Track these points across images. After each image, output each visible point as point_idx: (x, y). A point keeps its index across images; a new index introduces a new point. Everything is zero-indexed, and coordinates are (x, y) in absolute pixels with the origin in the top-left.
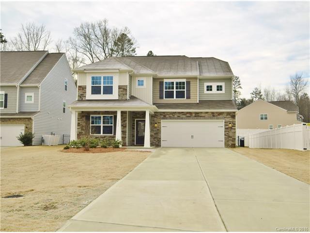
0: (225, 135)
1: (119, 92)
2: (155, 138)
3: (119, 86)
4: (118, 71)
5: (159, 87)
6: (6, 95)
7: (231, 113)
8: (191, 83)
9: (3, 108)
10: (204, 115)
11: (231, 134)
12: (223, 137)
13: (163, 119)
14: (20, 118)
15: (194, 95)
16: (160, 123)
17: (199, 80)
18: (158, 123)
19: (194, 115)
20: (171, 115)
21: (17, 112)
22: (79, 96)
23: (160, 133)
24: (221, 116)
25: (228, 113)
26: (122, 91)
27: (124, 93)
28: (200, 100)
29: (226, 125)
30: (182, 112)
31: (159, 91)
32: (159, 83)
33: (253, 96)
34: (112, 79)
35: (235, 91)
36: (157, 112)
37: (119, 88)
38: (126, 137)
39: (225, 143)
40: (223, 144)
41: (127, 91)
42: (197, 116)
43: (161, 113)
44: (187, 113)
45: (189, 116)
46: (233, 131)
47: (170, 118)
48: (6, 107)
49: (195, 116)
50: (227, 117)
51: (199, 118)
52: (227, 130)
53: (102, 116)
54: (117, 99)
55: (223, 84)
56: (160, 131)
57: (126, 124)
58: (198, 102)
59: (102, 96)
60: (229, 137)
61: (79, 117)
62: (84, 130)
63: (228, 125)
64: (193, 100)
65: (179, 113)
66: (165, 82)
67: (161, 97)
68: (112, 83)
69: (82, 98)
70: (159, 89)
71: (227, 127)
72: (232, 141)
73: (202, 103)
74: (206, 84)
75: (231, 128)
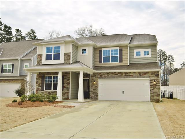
0: (150, 91)
1: (65, 57)
2: (94, 93)
3: (65, 53)
4: (63, 42)
5: (99, 54)
6: (13, 65)
7: (155, 72)
8: (123, 50)
9: (11, 73)
10: (132, 74)
11: (155, 90)
12: (149, 93)
13: (100, 78)
14: (18, 79)
15: (125, 59)
16: (98, 81)
17: (130, 47)
18: (96, 81)
19: (124, 74)
20: (106, 75)
21: (18, 75)
22: (38, 62)
23: (98, 89)
24: (146, 75)
25: (153, 73)
26: (66, 57)
27: (68, 58)
28: (130, 63)
29: (152, 83)
30: (115, 73)
31: (99, 57)
32: (99, 51)
33: (182, 66)
34: (60, 49)
35: (171, 64)
36: (95, 73)
37: (65, 55)
38: (69, 93)
39: (150, 98)
40: (149, 98)
41: (70, 57)
42: (127, 75)
43: (99, 74)
44: (119, 73)
45: (120, 75)
46: (157, 87)
47: (106, 77)
48: (12, 72)
49: (125, 76)
50: (152, 75)
51: (129, 77)
52: (152, 87)
53: (53, 76)
54: (63, 63)
55: (149, 50)
56: (98, 88)
57: (69, 82)
58: (129, 65)
59: (53, 62)
60: (154, 92)
61: (38, 78)
62: (40, 87)
63: (153, 83)
64: (124, 63)
65: (112, 73)
66: (103, 51)
67: (101, 62)
68: (59, 51)
69: (39, 63)
70: (99, 56)
71: (152, 84)
72: (157, 96)
73: (132, 65)
74: (135, 51)
75: (156, 85)
